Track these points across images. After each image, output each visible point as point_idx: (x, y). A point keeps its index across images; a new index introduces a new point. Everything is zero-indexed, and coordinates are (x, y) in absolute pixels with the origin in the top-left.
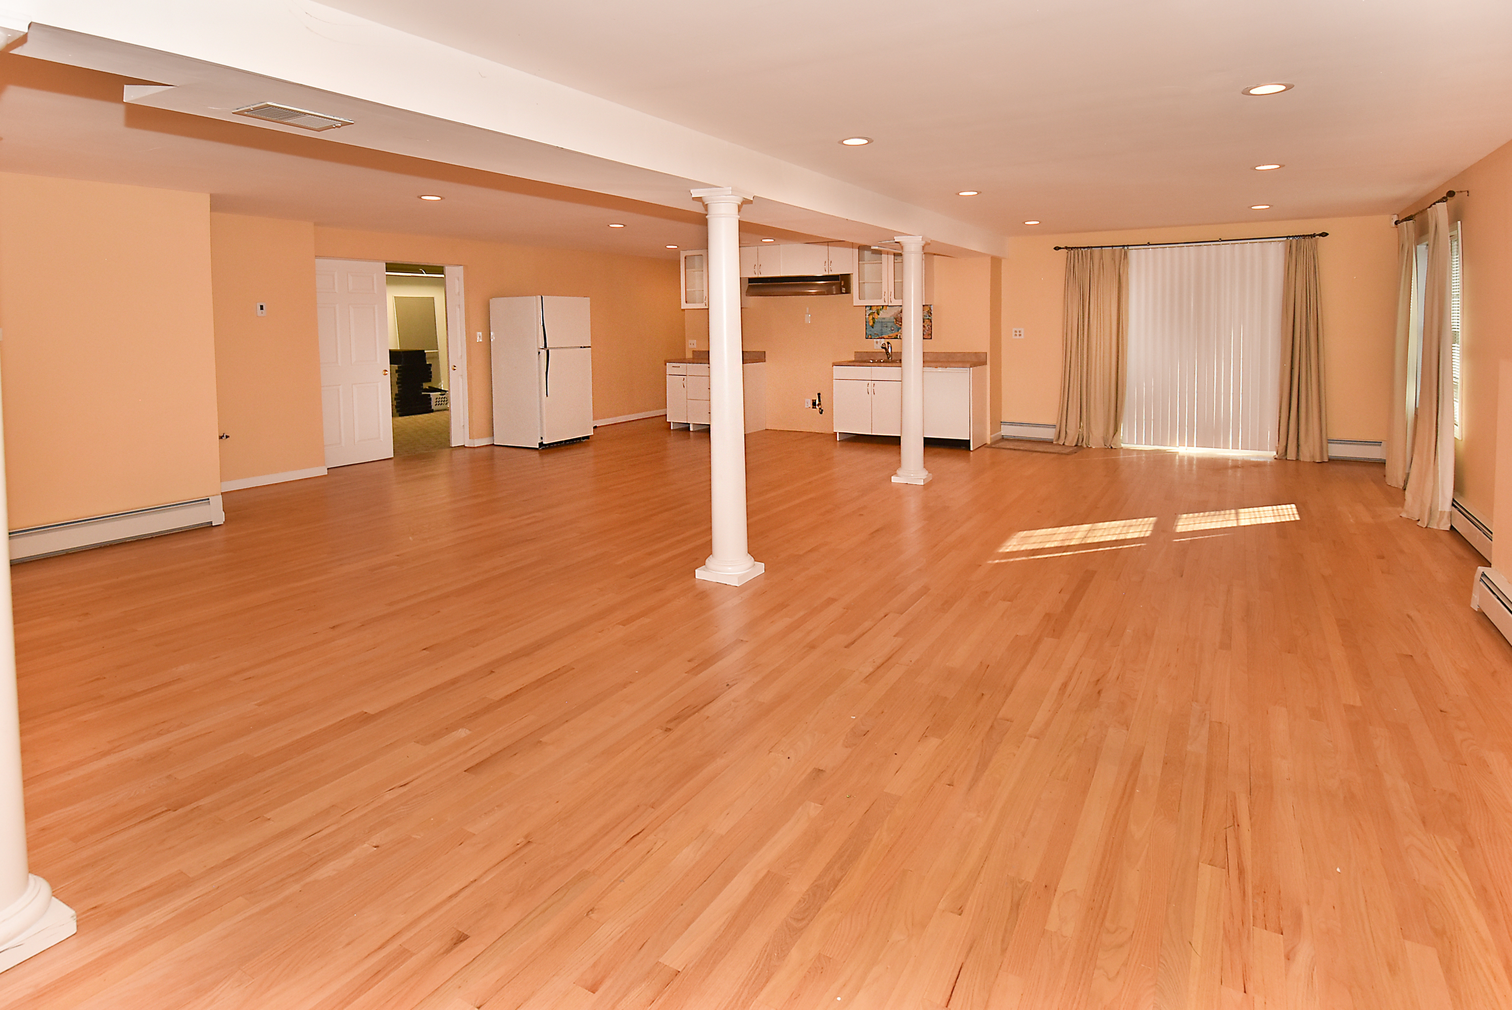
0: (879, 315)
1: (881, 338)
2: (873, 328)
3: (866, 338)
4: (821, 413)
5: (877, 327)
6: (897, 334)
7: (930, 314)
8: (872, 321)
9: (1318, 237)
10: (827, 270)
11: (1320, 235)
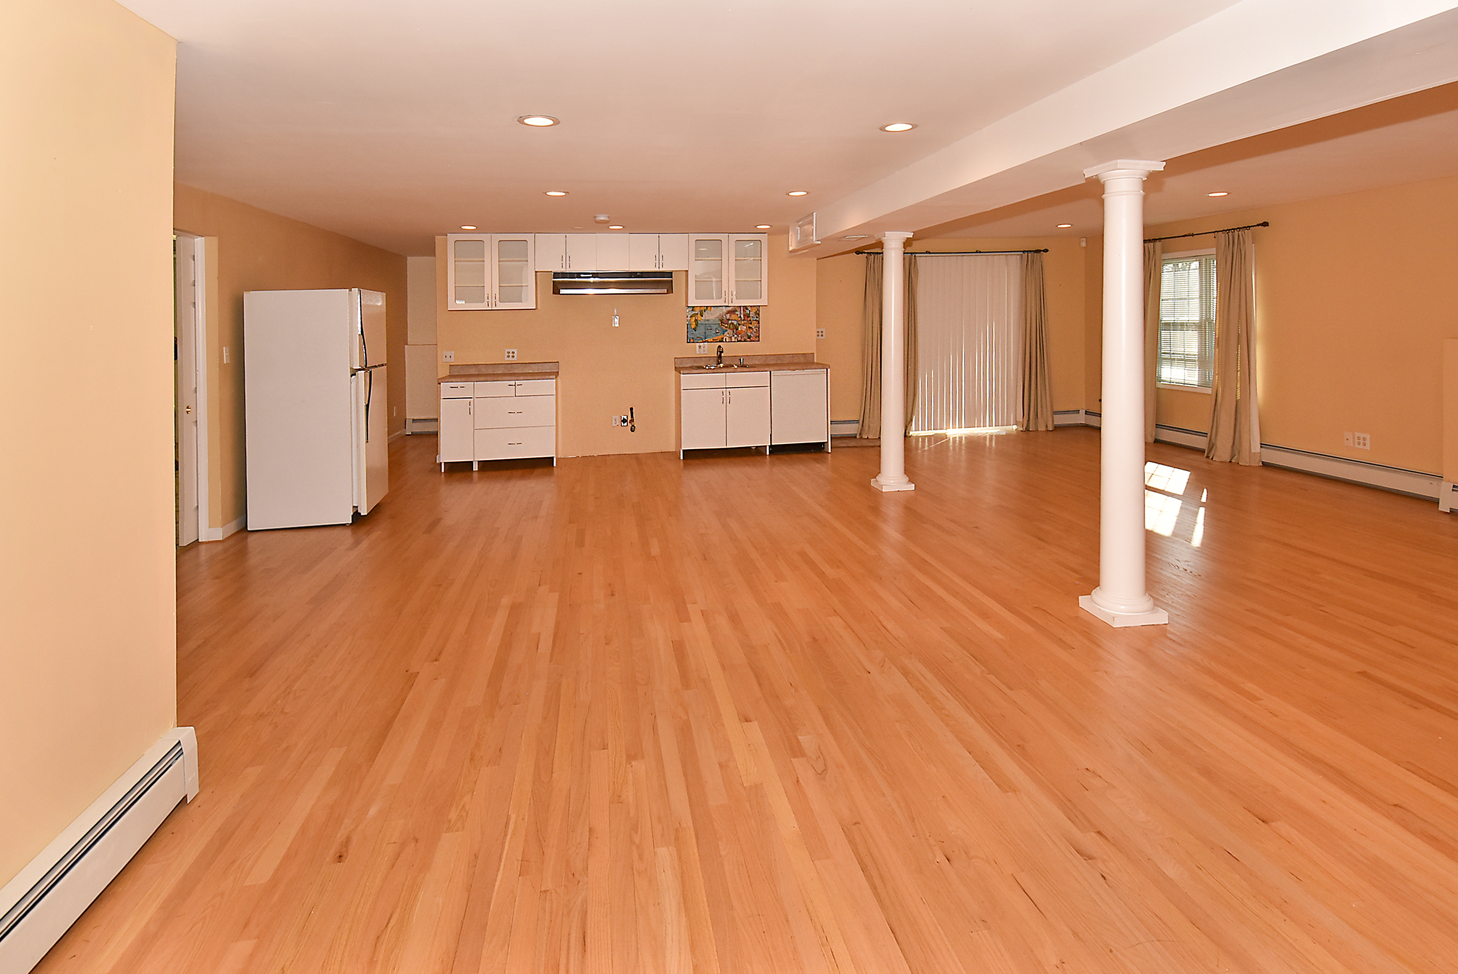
0: (702, 316)
1: (705, 342)
2: (695, 331)
3: (688, 342)
4: (632, 431)
5: (701, 331)
6: (722, 337)
7: (757, 315)
8: (694, 323)
9: (1042, 252)
10: (657, 266)
11: (1043, 251)
